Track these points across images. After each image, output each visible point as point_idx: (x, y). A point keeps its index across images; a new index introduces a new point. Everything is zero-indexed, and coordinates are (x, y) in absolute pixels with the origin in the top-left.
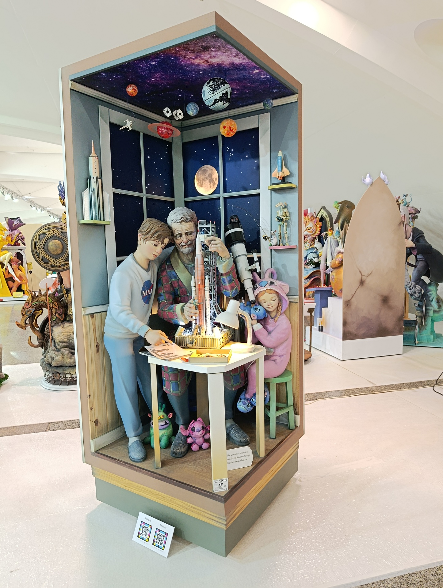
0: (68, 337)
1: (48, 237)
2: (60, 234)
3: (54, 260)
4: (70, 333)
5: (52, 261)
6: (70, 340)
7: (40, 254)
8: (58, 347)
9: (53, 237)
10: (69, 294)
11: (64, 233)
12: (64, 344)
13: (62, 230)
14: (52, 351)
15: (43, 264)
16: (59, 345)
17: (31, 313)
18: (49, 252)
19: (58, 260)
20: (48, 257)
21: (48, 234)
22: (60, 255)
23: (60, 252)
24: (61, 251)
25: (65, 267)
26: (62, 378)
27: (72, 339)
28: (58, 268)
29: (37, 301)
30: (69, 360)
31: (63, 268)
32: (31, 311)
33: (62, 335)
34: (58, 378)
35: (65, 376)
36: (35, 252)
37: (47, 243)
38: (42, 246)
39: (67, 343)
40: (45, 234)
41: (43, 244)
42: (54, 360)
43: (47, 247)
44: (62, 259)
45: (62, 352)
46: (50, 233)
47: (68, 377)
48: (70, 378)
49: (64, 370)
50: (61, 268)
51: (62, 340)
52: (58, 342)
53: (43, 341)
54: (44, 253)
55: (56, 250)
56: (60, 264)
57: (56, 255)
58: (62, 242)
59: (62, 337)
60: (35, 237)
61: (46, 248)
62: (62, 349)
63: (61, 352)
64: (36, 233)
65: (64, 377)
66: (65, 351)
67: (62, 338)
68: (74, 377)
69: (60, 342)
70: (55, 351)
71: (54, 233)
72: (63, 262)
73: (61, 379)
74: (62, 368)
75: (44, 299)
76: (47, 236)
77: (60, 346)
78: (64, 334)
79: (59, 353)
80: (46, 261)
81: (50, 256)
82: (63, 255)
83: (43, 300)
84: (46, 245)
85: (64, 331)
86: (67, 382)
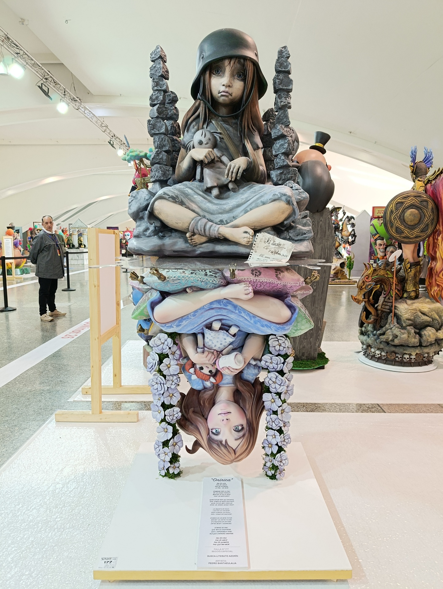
0: (415, 315)
1: (406, 206)
2: (418, 202)
3: (408, 231)
4: (417, 310)
5: (406, 232)
6: (416, 319)
7: (395, 224)
8: (404, 325)
9: (412, 206)
10: (412, 269)
11: (423, 202)
12: (410, 322)
13: (421, 199)
14: (397, 329)
15: (395, 235)
16: (405, 322)
17: (371, 287)
18: (405, 222)
19: (414, 231)
20: (403, 228)
21: (406, 203)
22: (416, 226)
23: (416, 222)
24: (418, 221)
25: (418, 239)
26: (399, 359)
27: (418, 318)
28: (411, 240)
29: (377, 275)
30: (413, 340)
31: (416, 240)
32: (372, 285)
33: (410, 312)
34: (393, 358)
35: (403, 357)
36: (388, 222)
37: (403, 213)
38: (398, 215)
39: (412, 321)
40: (402, 203)
41: (399, 213)
42: (399, 338)
43: (404, 216)
44: (417, 230)
45: (409, 330)
46: (408, 202)
47: (406, 358)
48: (408, 358)
49: (404, 350)
50: (414, 240)
51: (409, 317)
52: (405, 319)
53: (377, 318)
54: (399, 223)
55: (414, 220)
56: (415, 235)
57: (412, 225)
58: (421, 211)
59: (410, 314)
60: (391, 206)
61: (402, 218)
62: (408, 327)
63: (407, 330)
64: (392, 202)
65: (401, 357)
66: (410, 329)
67: (409, 316)
68: (412, 358)
69: (407, 319)
70: (400, 329)
71: (413, 202)
72: (418, 234)
73: (397, 359)
74: (403, 347)
75: (385, 273)
76: (405, 204)
77: (407, 324)
78: (412, 311)
79: (405, 331)
80: (400, 232)
81: (405, 227)
82: (419, 225)
83: (383, 275)
84: (402, 214)
85: (412, 308)
86: (402, 363)
